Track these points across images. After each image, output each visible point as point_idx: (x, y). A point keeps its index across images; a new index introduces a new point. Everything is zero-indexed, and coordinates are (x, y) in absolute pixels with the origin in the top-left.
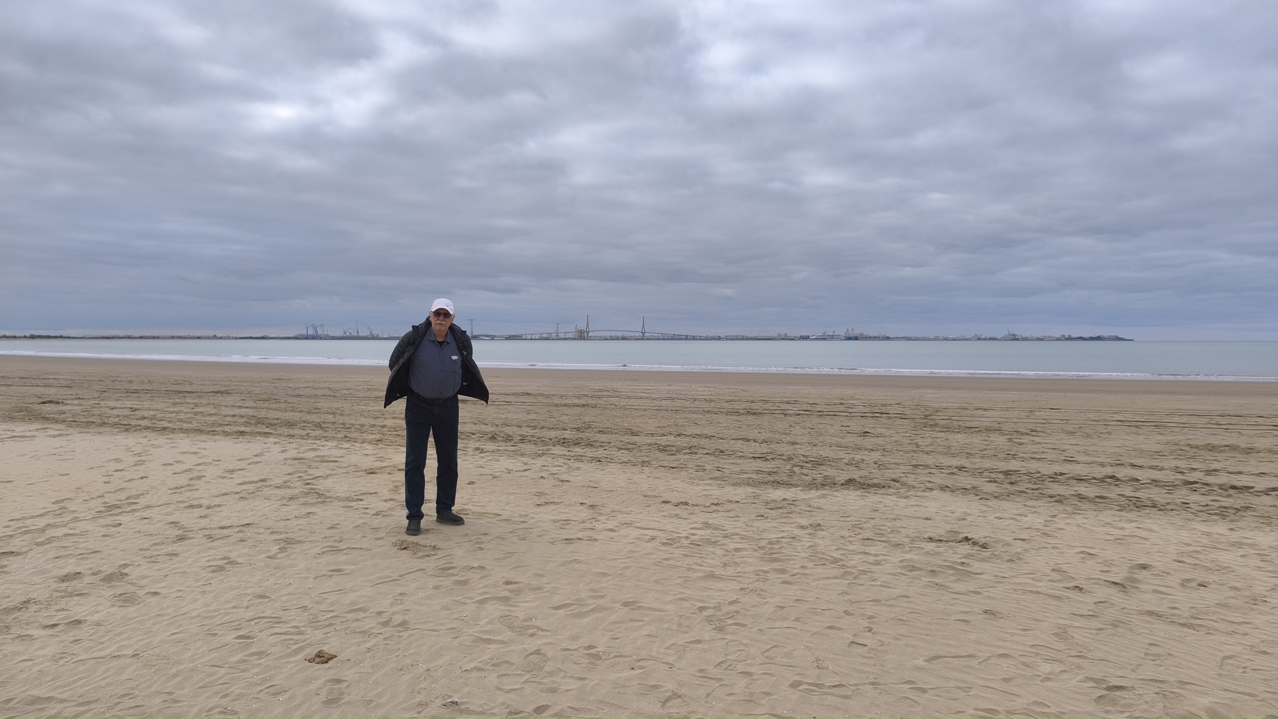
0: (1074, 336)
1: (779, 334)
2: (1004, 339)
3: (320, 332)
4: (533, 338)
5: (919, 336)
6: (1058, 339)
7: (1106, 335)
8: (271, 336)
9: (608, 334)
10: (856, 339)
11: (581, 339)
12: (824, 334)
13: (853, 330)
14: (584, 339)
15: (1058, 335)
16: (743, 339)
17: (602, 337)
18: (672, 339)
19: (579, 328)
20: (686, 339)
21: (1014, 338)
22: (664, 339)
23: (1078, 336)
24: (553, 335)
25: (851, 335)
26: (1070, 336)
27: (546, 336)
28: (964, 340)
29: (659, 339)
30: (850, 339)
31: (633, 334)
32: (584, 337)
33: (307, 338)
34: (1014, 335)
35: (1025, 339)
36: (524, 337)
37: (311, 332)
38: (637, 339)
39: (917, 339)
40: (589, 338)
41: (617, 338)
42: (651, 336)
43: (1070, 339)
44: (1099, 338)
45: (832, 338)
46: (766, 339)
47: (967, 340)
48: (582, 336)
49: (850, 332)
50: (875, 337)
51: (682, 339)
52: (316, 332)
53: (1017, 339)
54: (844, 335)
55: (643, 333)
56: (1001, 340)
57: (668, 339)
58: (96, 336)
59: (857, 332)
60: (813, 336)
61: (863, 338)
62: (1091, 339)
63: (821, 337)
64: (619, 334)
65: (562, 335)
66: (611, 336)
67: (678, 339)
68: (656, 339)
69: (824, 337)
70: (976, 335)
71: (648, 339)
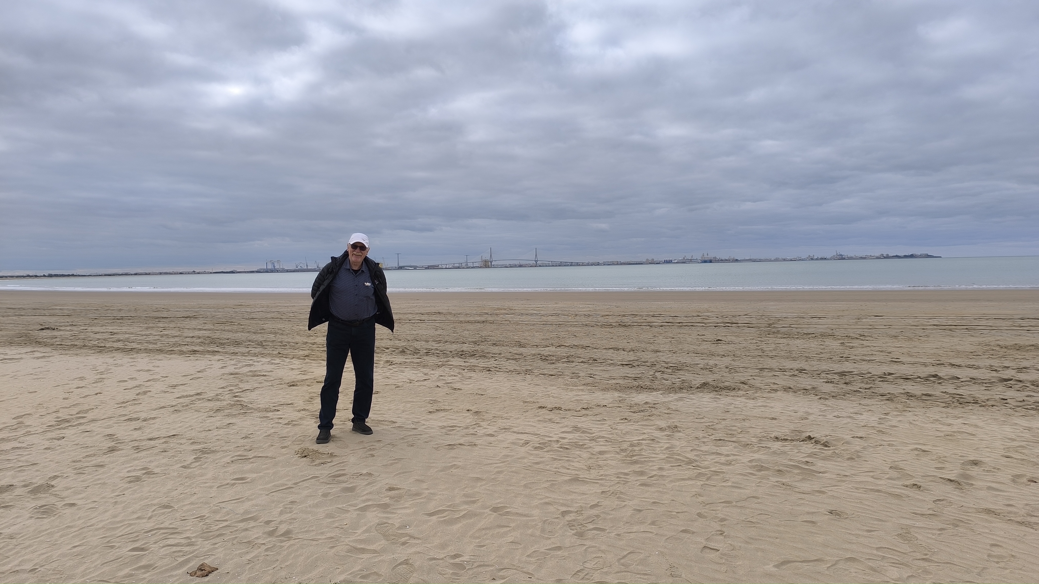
0: (891, 254)
1: (647, 260)
2: (833, 258)
3: (277, 267)
4: (447, 267)
5: (762, 258)
6: (878, 258)
7: (919, 253)
8: (238, 271)
9: (507, 263)
10: (711, 261)
11: (486, 267)
12: (684, 258)
13: (708, 254)
14: (489, 267)
15: (878, 254)
16: (617, 264)
17: (502, 265)
18: (560, 266)
19: (484, 259)
20: (571, 265)
21: (842, 258)
22: (553, 266)
23: (895, 255)
24: (464, 265)
25: (706, 259)
26: (888, 255)
27: (458, 265)
28: (800, 260)
29: (550, 266)
30: (705, 262)
31: (528, 262)
32: (488, 265)
33: (267, 271)
34: (841, 255)
35: (851, 258)
36: (440, 267)
37: (270, 267)
38: (531, 266)
39: (760, 261)
40: (493, 266)
41: (515, 266)
42: (543, 263)
43: (888, 257)
44: (912, 256)
45: (691, 261)
46: (636, 264)
47: (803, 260)
48: (486, 265)
49: (706, 256)
50: (726, 260)
51: (568, 265)
52: (274, 266)
53: (844, 259)
54: (700, 259)
55: (536, 261)
56: (831, 259)
57: (556, 266)
58: (101, 274)
59: (711, 256)
60: (675, 260)
61: (716, 261)
62: (906, 257)
63: (682, 261)
64: (517, 263)
65: (470, 265)
66: (510, 264)
67: (565, 266)
68: (546, 266)
69: (684, 261)
70: (809, 256)
71: (540, 266)
